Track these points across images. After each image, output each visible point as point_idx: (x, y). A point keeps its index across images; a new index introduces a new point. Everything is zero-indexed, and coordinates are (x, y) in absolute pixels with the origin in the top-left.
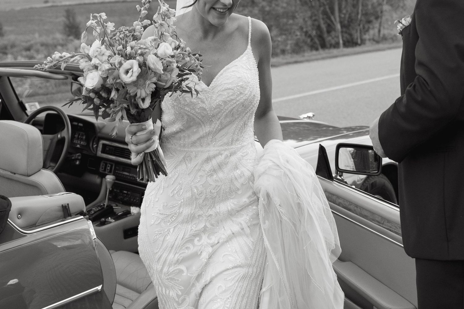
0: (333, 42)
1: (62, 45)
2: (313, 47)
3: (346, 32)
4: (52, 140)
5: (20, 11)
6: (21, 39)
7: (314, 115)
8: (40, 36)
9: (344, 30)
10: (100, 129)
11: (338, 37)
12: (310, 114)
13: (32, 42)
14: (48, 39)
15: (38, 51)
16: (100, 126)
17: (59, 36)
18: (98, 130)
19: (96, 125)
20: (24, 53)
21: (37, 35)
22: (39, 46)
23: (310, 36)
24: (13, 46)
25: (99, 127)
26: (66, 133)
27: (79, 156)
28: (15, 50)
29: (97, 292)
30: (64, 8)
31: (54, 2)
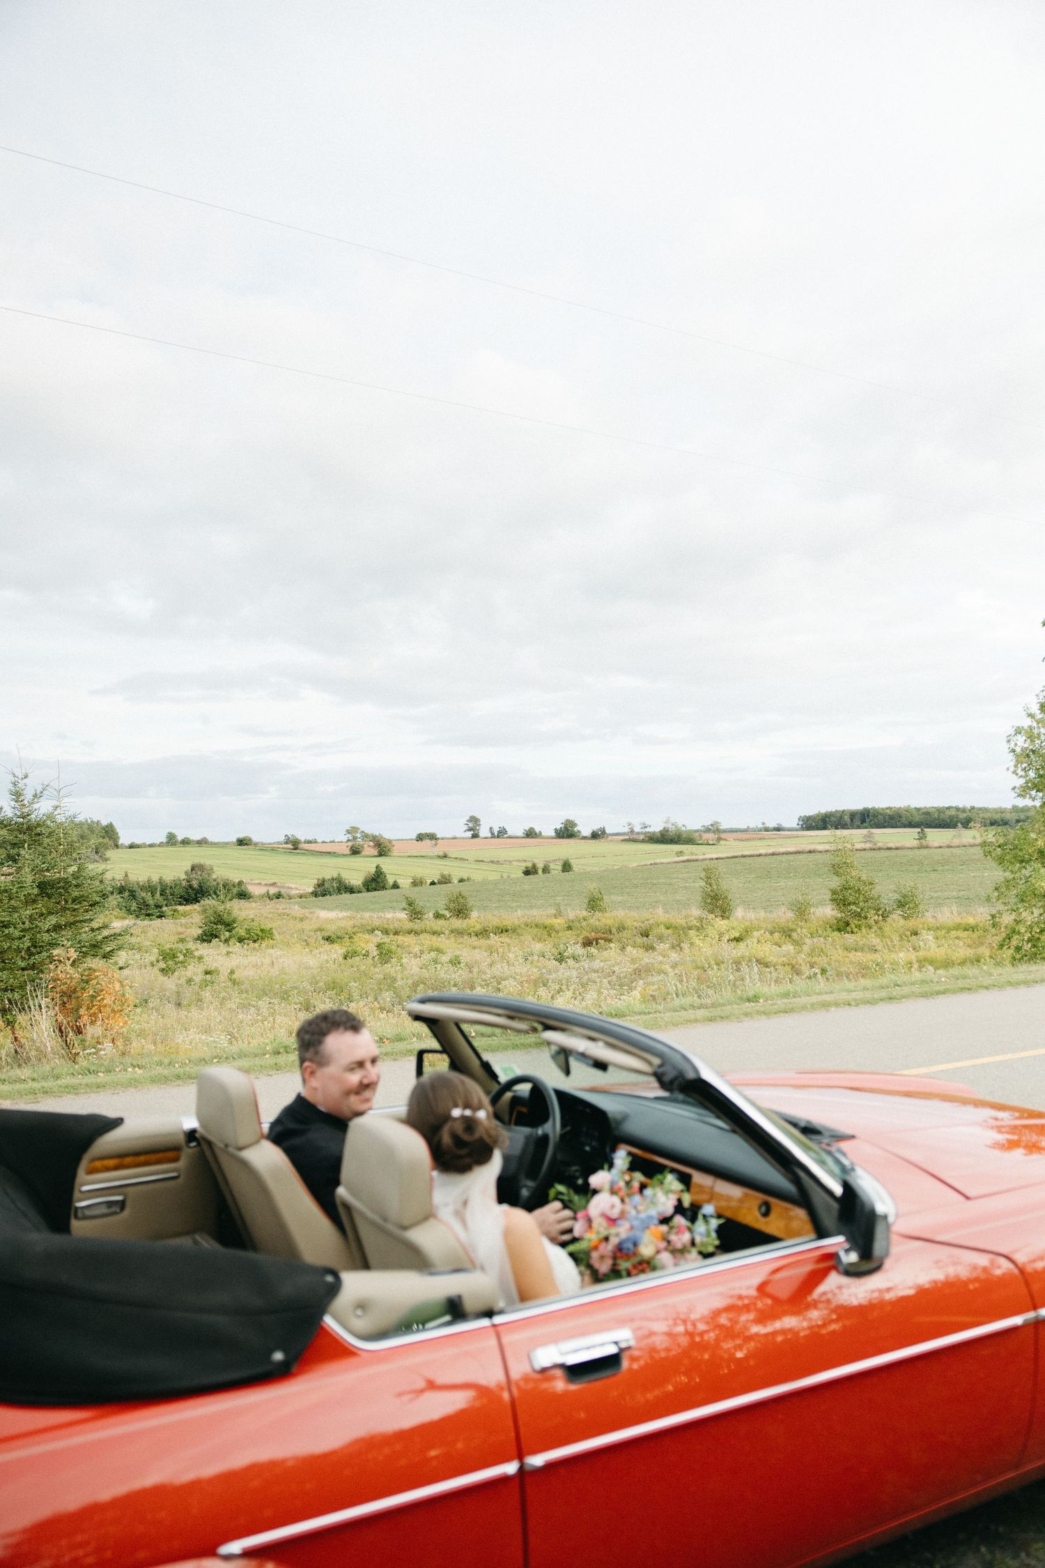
1: (698, 929)
4: (528, 1138)
5: (635, 870)
6: (633, 917)
8: (666, 912)
10: (619, 1122)
13: (651, 921)
14: (679, 919)
15: (661, 938)
16: (619, 1117)
17: (696, 912)
18: (613, 1125)
19: (610, 1115)
20: (639, 940)
21: (660, 911)
22: (662, 929)
24: (621, 928)
25: (616, 1120)
26: (553, 1127)
27: (576, 1171)
28: (625, 934)
29: (504, 1480)
30: (704, 865)
31: (692, 854)
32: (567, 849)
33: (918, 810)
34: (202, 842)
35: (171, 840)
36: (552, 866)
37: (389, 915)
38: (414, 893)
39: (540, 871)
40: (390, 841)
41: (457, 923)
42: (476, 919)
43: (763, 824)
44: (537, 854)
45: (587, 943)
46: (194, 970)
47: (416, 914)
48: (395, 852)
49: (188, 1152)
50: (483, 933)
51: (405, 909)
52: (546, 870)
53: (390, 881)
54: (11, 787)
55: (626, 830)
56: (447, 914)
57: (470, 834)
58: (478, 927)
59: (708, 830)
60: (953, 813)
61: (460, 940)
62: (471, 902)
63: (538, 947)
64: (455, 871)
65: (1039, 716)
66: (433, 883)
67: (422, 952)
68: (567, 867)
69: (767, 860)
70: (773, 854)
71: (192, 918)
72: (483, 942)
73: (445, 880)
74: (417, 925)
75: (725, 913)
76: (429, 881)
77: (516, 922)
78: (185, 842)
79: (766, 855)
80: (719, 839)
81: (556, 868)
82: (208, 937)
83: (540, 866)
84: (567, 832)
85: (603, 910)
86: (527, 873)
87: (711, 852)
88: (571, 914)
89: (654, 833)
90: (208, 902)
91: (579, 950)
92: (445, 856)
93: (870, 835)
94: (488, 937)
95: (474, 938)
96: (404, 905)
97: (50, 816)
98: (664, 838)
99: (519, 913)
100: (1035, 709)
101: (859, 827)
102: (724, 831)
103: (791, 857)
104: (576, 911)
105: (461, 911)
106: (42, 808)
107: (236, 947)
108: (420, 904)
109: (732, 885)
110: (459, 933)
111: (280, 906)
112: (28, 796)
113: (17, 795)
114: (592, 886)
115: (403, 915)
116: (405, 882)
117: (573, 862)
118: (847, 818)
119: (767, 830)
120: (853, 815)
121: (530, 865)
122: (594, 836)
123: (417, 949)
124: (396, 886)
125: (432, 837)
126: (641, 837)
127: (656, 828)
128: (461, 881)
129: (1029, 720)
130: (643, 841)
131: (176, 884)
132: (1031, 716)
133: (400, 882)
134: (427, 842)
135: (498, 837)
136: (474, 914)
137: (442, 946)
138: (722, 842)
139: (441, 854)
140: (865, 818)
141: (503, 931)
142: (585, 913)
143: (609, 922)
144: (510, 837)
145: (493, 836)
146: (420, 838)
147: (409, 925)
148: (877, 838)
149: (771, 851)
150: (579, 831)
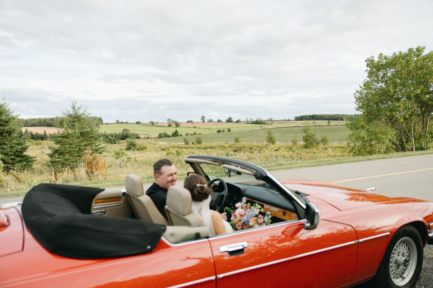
0: (409, 148)
1: (266, 147)
2: (397, 150)
3: (417, 143)
4: (218, 195)
5: (248, 131)
6: (248, 144)
7: (375, 189)
8: (257, 143)
9: (416, 141)
11: (412, 145)
12: (373, 189)
13: (253, 145)
14: (260, 145)
15: (255, 150)
17: (265, 143)
19: (241, 189)
20: (249, 150)
21: (255, 143)
22: (256, 147)
23: (395, 144)
24: (244, 147)
25: (243, 191)
26: (225, 192)
28: (245, 149)
29: (211, 281)
30: (268, 130)
31: (264, 127)
32: (229, 125)
33: (328, 115)
34: (126, 123)
35: (118, 122)
36: (225, 130)
37: (179, 143)
38: (187, 137)
39: (222, 132)
40: (179, 123)
41: (198, 145)
42: (203, 144)
43: (285, 119)
44: (221, 127)
45: (235, 151)
46: (125, 158)
47: (187, 143)
48: (181, 126)
49: (123, 198)
50: (206, 148)
51: (184, 142)
52: (223, 131)
53: (180, 134)
54: (72, 105)
55: (246, 120)
56: (196, 143)
57: (202, 121)
58: (204, 147)
59: (269, 120)
60: (338, 116)
61: (199, 150)
62: (202, 140)
63: (221, 152)
64: (198, 131)
65: (363, 87)
66: (192, 135)
67: (188, 153)
68: (229, 130)
69: (285, 129)
70: (287, 127)
71: (124, 144)
72: (205, 151)
73: (195, 134)
74: (187, 146)
75: (273, 143)
76: (190, 134)
77: (215, 145)
78: (122, 123)
79: (285, 127)
80: (272, 123)
81: (226, 131)
82: (128, 149)
83: (222, 130)
84: (229, 121)
85: (240, 142)
86: (218, 132)
87: (270, 127)
88: (230, 144)
89: (254, 121)
90: (128, 139)
91: (232, 153)
92: (195, 127)
93: (314, 122)
94: (207, 149)
95: (203, 150)
96: (183, 140)
97: (83, 114)
98: (257, 123)
99: (216, 143)
100: (362, 85)
101: (311, 120)
102: (274, 121)
103: (292, 128)
104: (232, 142)
105: (199, 142)
106: (81, 112)
107: (136, 152)
108: (188, 140)
109: (276, 135)
110: (199, 148)
111: (149, 140)
112: (77, 108)
113: (74, 108)
114: (237, 135)
115: (183, 143)
116: (184, 134)
117: (231, 129)
118: (308, 117)
119: (285, 120)
120: (310, 116)
121: (219, 130)
122: (237, 122)
123: (187, 152)
124: (181, 135)
125: (191, 122)
126: (250, 122)
127: (254, 120)
128: (200, 134)
129: (360, 88)
130: (251, 123)
131: (119, 134)
132: (361, 87)
133: (182, 134)
134: (190, 123)
135: (210, 122)
136: (203, 143)
137: (194, 152)
138: (273, 124)
139: (194, 126)
140: (313, 118)
141: (211, 148)
142: (234, 143)
143: (241, 145)
144: (213, 122)
145: (209, 122)
146: (188, 122)
147: (185, 146)
148: (316, 123)
149: (286, 126)
150: (233, 121)
